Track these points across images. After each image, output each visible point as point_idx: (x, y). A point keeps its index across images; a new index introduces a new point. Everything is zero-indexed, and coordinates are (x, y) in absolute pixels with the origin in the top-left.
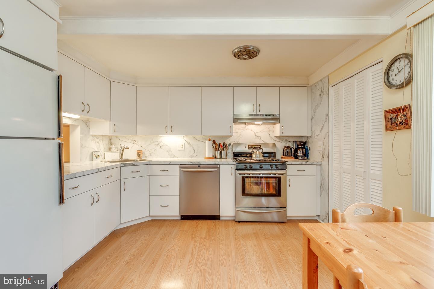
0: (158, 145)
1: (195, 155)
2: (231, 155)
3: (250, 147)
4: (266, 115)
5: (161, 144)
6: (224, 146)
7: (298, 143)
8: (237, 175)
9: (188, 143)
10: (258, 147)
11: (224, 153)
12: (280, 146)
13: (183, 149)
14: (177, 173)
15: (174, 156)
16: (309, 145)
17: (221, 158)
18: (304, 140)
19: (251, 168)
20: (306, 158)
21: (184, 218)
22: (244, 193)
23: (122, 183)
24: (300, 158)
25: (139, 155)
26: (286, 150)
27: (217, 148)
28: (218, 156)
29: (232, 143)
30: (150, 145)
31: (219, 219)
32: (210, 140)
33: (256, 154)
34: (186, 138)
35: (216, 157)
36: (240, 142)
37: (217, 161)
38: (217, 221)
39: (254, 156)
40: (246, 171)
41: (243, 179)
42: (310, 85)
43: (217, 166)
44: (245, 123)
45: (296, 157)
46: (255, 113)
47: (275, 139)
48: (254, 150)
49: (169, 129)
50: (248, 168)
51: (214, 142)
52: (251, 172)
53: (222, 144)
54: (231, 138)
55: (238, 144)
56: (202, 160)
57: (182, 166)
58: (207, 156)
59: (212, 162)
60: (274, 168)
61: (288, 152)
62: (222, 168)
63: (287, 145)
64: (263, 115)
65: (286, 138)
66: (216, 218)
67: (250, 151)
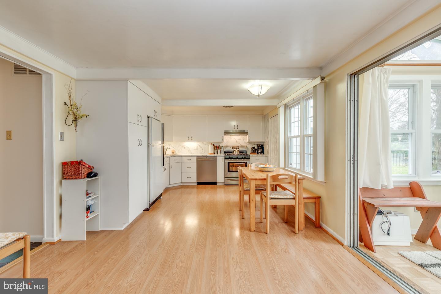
0: (183, 147)
1: (203, 152)
2: (223, 152)
3: (233, 148)
4: (241, 131)
5: (184, 147)
6: (219, 147)
7: (259, 145)
8: (226, 162)
9: (199, 146)
10: (237, 148)
11: (219, 151)
12: (250, 147)
13: (197, 149)
14: (196, 161)
15: (192, 153)
16: (264, 147)
17: (217, 154)
18: (262, 144)
19: (232, 158)
20: (262, 153)
21: (199, 183)
22: (229, 171)
23: (170, 165)
24: (259, 153)
25: (173, 153)
26: (253, 149)
27: (215, 148)
28: (216, 153)
29: (223, 146)
30: (178, 147)
31: (216, 184)
32: (211, 144)
33: (236, 151)
34: (198, 143)
35: (215, 154)
36: (228, 145)
37: (215, 155)
38: (215, 185)
39: (234, 153)
40: (230, 160)
41: (229, 163)
42: (264, 115)
43: (215, 157)
44: (231, 135)
45: (258, 153)
46: (235, 130)
47: (247, 143)
48: (235, 149)
49: (190, 139)
50: (231, 158)
51: (214, 145)
52: (232, 160)
53: (218, 146)
54: (223, 143)
55: (227, 146)
56: (207, 154)
57: (198, 157)
58: (210, 153)
59: (213, 155)
60: (244, 158)
61: (253, 150)
62: (218, 158)
63: (254, 146)
64: (239, 131)
65: (253, 143)
66: (215, 183)
67: (233, 150)
